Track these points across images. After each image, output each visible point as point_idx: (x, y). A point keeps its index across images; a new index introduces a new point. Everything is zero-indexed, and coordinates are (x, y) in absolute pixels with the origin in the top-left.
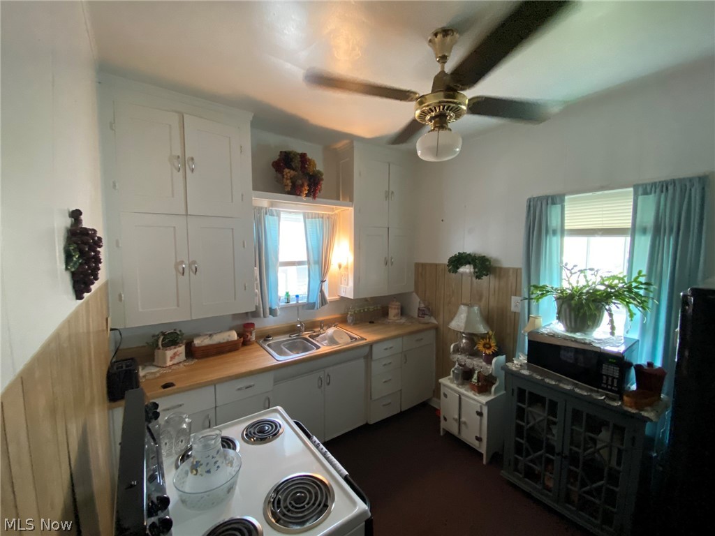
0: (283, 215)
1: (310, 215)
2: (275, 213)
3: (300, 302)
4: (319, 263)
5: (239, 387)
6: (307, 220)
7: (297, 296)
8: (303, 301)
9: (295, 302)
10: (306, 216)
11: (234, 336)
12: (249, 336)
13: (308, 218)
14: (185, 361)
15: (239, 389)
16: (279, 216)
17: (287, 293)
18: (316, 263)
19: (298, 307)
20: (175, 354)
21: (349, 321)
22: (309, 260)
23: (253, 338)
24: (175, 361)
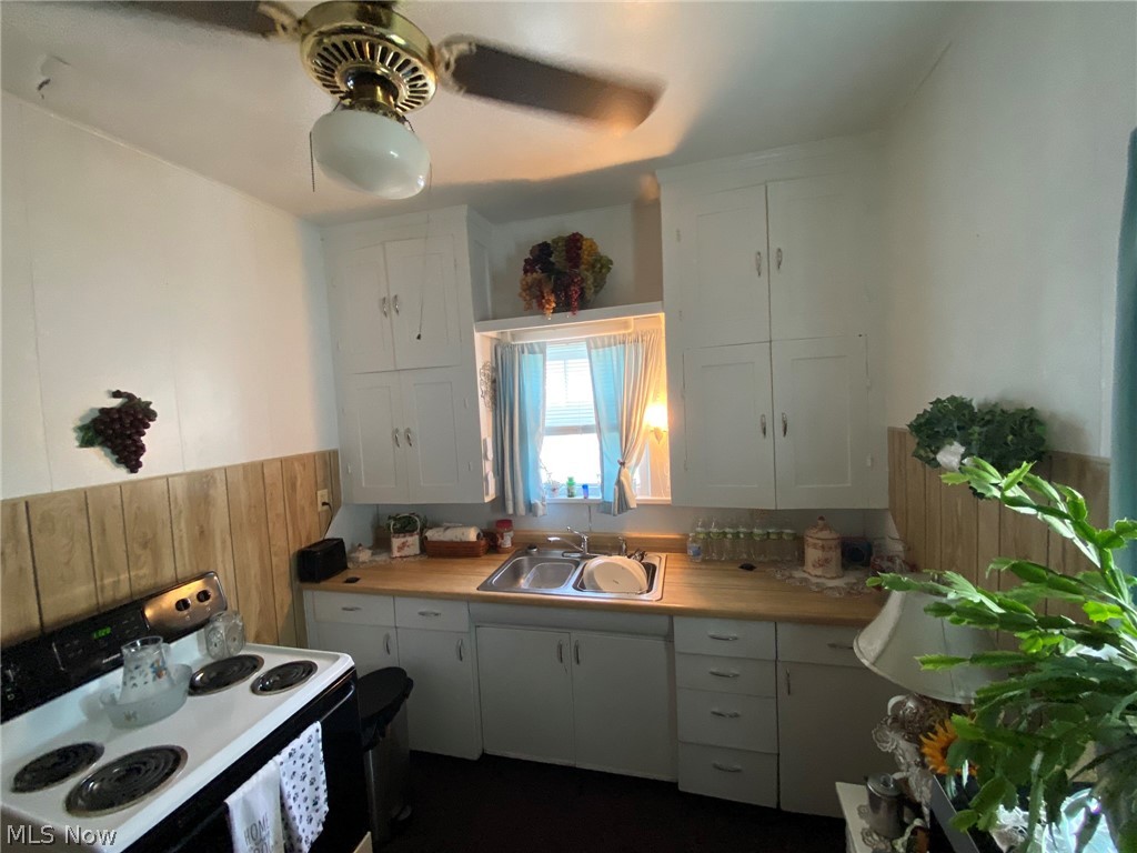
0: (549, 351)
1: (599, 343)
2: (537, 349)
3: (590, 497)
4: (618, 429)
5: (424, 610)
6: (594, 352)
7: (585, 487)
8: (595, 496)
9: (582, 497)
10: (592, 345)
11: (472, 535)
12: (500, 540)
13: (596, 348)
14: (416, 555)
15: (422, 614)
16: (543, 352)
17: (571, 479)
18: (613, 428)
19: (588, 506)
20: (404, 544)
21: (691, 552)
22: (598, 423)
23: (507, 542)
24: (403, 553)
